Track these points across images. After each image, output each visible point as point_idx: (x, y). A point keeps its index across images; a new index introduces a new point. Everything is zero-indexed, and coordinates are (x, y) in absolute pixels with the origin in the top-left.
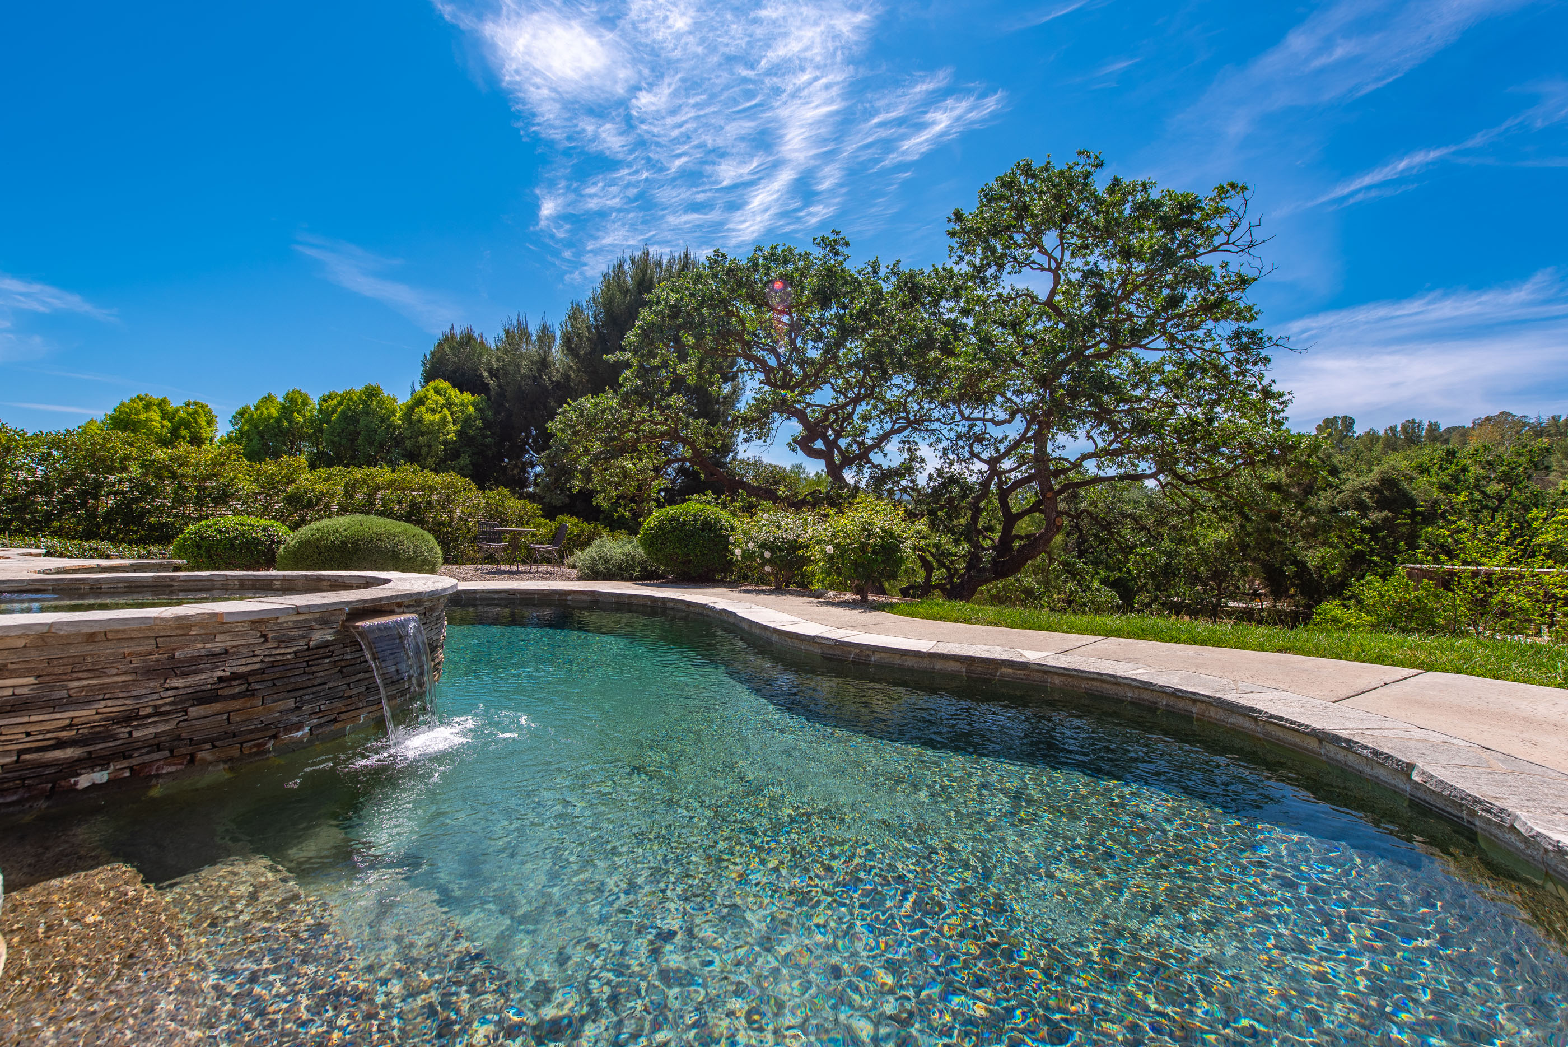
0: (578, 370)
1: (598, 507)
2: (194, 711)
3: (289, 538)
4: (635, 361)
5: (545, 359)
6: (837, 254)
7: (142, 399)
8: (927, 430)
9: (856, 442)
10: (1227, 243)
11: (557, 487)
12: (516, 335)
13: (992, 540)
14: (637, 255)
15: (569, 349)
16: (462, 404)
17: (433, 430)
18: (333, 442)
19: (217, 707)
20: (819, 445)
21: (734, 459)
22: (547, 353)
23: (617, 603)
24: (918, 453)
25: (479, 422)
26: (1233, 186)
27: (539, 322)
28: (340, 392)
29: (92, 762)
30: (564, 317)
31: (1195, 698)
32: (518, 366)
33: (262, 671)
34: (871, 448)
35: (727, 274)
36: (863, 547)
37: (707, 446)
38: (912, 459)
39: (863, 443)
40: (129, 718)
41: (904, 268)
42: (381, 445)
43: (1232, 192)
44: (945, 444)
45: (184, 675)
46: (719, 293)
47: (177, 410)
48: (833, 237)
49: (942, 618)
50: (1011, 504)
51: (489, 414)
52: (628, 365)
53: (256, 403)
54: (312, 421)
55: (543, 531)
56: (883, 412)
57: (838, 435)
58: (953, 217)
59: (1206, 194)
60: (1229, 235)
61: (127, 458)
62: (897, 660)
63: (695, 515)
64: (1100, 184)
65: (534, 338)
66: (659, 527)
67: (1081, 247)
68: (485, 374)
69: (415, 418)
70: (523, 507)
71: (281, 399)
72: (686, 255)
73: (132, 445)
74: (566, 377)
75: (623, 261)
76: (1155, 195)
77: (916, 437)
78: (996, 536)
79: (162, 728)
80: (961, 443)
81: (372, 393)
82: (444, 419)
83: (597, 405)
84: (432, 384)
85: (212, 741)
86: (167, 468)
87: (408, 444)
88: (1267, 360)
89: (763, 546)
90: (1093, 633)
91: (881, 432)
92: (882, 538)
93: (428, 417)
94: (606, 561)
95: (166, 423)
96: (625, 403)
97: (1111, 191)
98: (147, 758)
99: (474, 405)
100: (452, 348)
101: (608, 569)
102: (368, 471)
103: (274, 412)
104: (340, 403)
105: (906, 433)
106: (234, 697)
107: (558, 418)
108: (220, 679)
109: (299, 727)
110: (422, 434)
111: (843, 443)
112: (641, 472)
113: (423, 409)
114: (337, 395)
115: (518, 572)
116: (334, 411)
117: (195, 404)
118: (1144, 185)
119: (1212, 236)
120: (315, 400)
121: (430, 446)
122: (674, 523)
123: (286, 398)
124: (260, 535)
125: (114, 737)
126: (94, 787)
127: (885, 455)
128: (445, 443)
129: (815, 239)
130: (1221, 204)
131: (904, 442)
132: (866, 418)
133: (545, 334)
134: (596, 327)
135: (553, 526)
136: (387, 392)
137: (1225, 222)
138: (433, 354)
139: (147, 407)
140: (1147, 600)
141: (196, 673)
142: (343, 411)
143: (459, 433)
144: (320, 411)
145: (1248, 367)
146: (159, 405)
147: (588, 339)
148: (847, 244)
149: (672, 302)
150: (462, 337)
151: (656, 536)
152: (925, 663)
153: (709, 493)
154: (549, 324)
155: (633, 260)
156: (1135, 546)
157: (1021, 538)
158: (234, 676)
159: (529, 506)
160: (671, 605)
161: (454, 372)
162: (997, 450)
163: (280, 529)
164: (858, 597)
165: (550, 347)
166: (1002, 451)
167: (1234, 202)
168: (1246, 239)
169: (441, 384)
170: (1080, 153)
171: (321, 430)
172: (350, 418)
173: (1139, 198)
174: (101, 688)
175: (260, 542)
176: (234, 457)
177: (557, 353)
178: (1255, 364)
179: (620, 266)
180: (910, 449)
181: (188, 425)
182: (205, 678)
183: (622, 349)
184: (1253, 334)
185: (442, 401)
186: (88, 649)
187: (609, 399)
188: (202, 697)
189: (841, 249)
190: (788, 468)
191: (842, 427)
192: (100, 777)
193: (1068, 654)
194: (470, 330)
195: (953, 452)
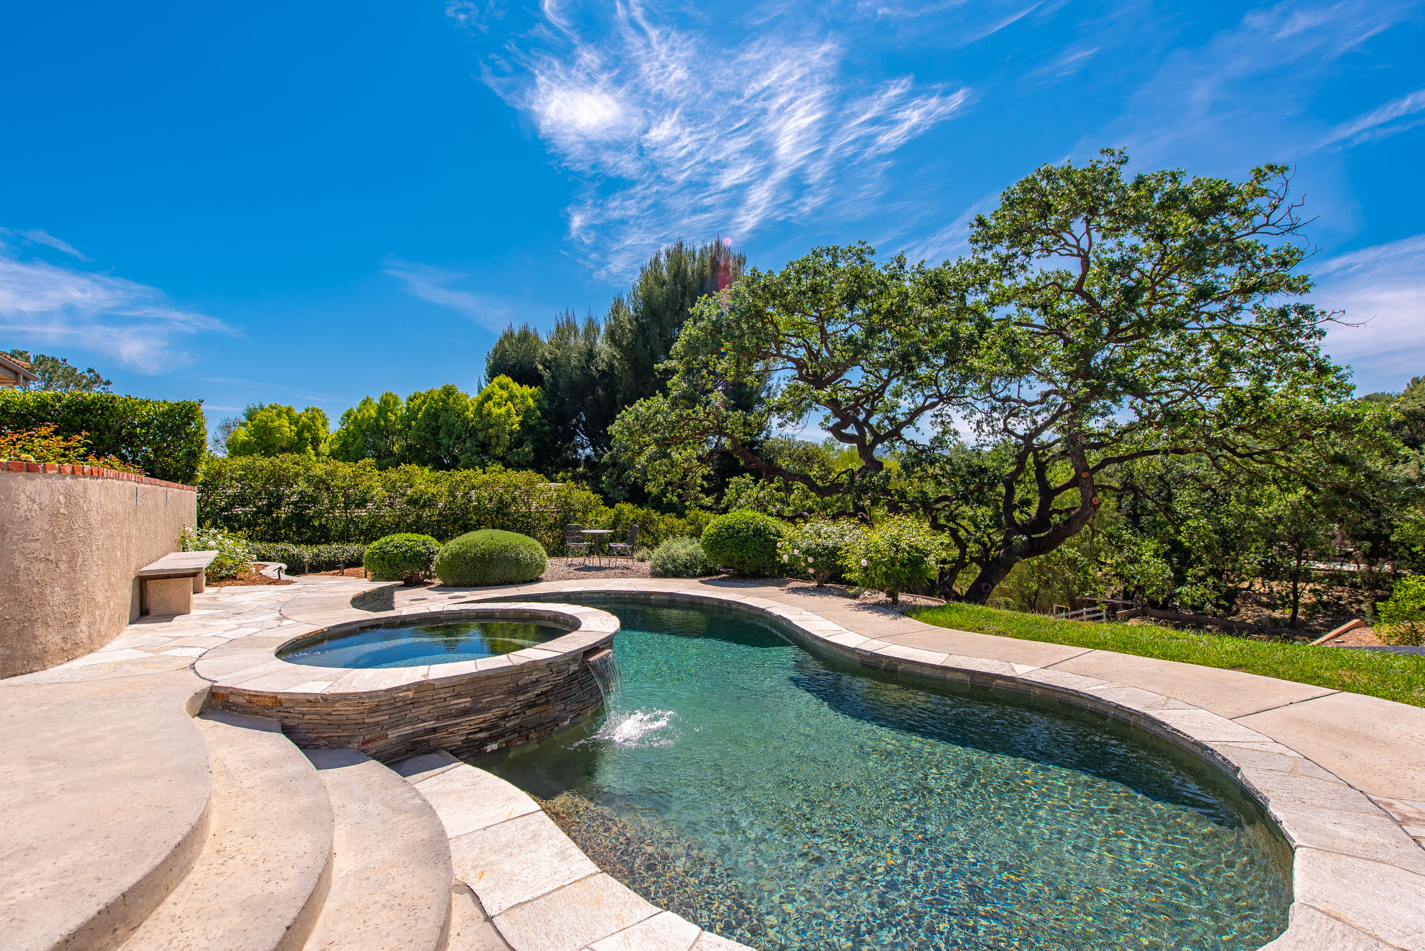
0: (621, 358)
1: (650, 493)
2: (528, 712)
3: (443, 550)
4: (681, 367)
5: (591, 350)
6: (863, 261)
7: (273, 408)
8: (960, 404)
9: (887, 418)
10: (1267, 225)
11: (619, 484)
12: (565, 330)
13: (1029, 515)
14: (672, 247)
15: (613, 340)
16: (523, 396)
17: (499, 423)
18: (420, 437)
19: (536, 710)
20: (851, 430)
21: (767, 438)
22: (593, 344)
23: (691, 603)
24: (952, 426)
25: (539, 413)
26: (1271, 168)
27: (585, 315)
28: (423, 392)
29: (492, 739)
30: (607, 310)
31: (1131, 712)
32: (569, 359)
33: (551, 690)
34: (903, 425)
35: (763, 290)
36: (893, 561)
37: (745, 434)
38: (945, 433)
39: (894, 418)
40: (504, 717)
41: (930, 267)
42: (458, 438)
43: (1270, 174)
44: (978, 416)
45: (523, 694)
46: (755, 306)
47: (300, 416)
48: (859, 247)
49: (959, 627)
50: (1049, 476)
51: (545, 403)
52: (674, 372)
53: (358, 406)
54: (402, 418)
55: (604, 518)
56: (914, 387)
57: (870, 414)
58: (975, 223)
59: (1241, 178)
60: (1268, 217)
61: (297, 475)
62: (918, 670)
63: (746, 523)
64: (1126, 176)
65: (581, 332)
66: (719, 534)
67: (1112, 229)
68: (540, 367)
69: (485, 412)
70: (588, 498)
71: (377, 401)
72: (718, 244)
73: (298, 464)
74: (611, 366)
75: (659, 254)
76: (1186, 183)
77: (950, 410)
78: (1033, 510)
79: (517, 721)
80: (995, 415)
81: (449, 392)
82: (508, 413)
83: (649, 408)
84: (496, 380)
85: (534, 728)
86: (323, 481)
87: (480, 435)
88: (1322, 333)
89: (808, 552)
90: (1084, 645)
91: (912, 406)
92: (909, 553)
93: (496, 411)
94: (674, 561)
95: (293, 427)
96: (674, 404)
97: (1136, 188)
98: (511, 737)
99: (532, 396)
100: (511, 344)
101: (676, 567)
102: (465, 472)
103: (373, 413)
104: (424, 402)
105: (938, 407)
106: (542, 704)
107: (617, 422)
108: (537, 695)
109: (566, 719)
110: (491, 426)
111: (874, 421)
112: (686, 460)
113: (491, 403)
114: (420, 395)
115: (600, 569)
116: (419, 409)
117: (313, 410)
118: (1173, 175)
119: (1251, 217)
120: (403, 404)
121: (498, 437)
122: (731, 531)
123: (382, 400)
124: (421, 548)
125: (499, 727)
126: (493, 751)
127: (918, 430)
128: (511, 433)
130: (1259, 186)
131: (936, 416)
132: (897, 394)
133: (591, 329)
134: (637, 319)
135: (612, 512)
136: (460, 391)
137: (1262, 202)
138: (496, 351)
139: (279, 415)
140: (1201, 573)
141: (527, 692)
142: (427, 409)
143: (522, 424)
144: (408, 409)
145: (1301, 340)
146: (287, 413)
147: (630, 331)
148: (872, 252)
149: (714, 318)
150: (520, 334)
151: (716, 542)
152: (939, 673)
153: (747, 475)
154: (594, 317)
155: (668, 254)
156: (1187, 518)
157: (1060, 512)
158: (542, 693)
159: (593, 497)
160: (735, 606)
161: (514, 366)
162: (1034, 422)
163: (434, 543)
164: (890, 599)
165: (595, 339)
166: (1040, 422)
167: (1273, 183)
168: (1286, 221)
169: (504, 379)
170: (1103, 152)
171: (410, 427)
172: (432, 415)
173: (1168, 187)
174: (494, 702)
175: (422, 554)
176: (368, 469)
177: (603, 346)
178: (1309, 337)
179: (657, 260)
180: (942, 422)
181: (309, 428)
182: (531, 695)
183: (670, 358)
184: (1303, 310)
185: (505, 394)
186: (487, 682)
187: (658, 401)
188: (531, 705)
189: (867, 257)
190: (821, 444)
191: (872, 405)
192: (495, 746)
193: (1051, 669)
194: (526, 327)
195: (988, 424)
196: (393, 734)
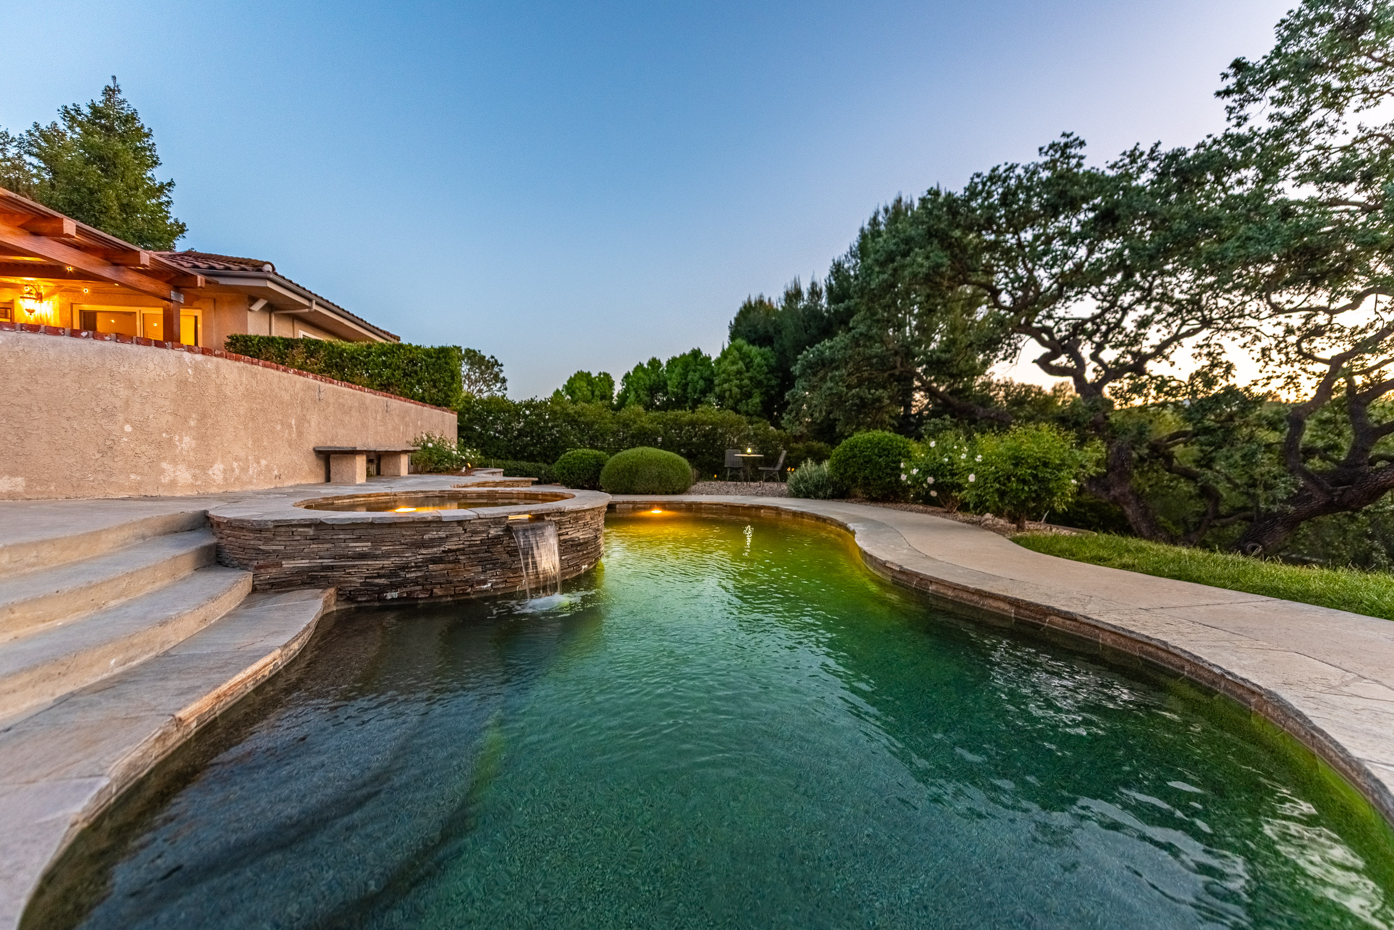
2: (432, 567)
5: (813, 310)
6: (1070, 157)
8: (1237, 329)
9: (1129, 352)
12: (794, 295)
14: (890, 204)
16: (752, 355)
17: (731, 379)
19: (442, 566)
22: (815, 304)
24: (1223, 358)
27: (810, 279)
28: (678, 355)
32: (793, 320)
33: (462, 550)
34: (1149, 358)
36: (1008, 476)
38: (1213, 366)
39: (1139, 352)
40: (405, 567)
41: (1166, 149)
48: (1063, 141)
56: (1170, 314)
63: (873, 443)
65: (805, 296)
68: (771, 331)
69: (720, 369)
75: (877, 214)
79: (419, 574)
81: (696, 353)
82: (738, 370)
85: (441, 584)
89: (927, 472)
91: (1164, 337)
93: (728, 368)
95: (589, 387)
98: (413, 588)
100: (748, 312)
106: (449, 562)
107: (799, 362)
108: (444, 552)
109: (485, 582)
110: (726, 382)
113: (725, 362)
114: (676, 358)
122: (855, 451)
124: (592, 460)
125: (398, 576)
126: (393, 599)
129: (1041, 149)
133: (814, 290)
136: (707, 352)
141: (433, 547)
148: (1082, 144)
150: (756, 303)
154: (816, 281)
158: (450, 551)
161: (750, 331)
165: (818, 300)
169: (741, 341)
172: (683, 374)
174: (393, 551)
177: (824, 304)
180: (1209, 354)
181: (599, 387)
182: (437, 550)
185: (738, 354)
188: (435, 561)
189: (1074, 150)
192: (395, 595)
194: (761, 296)
195: (1279, 352)
196: (287, 564)
